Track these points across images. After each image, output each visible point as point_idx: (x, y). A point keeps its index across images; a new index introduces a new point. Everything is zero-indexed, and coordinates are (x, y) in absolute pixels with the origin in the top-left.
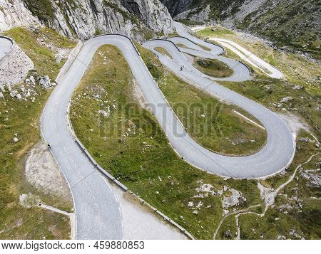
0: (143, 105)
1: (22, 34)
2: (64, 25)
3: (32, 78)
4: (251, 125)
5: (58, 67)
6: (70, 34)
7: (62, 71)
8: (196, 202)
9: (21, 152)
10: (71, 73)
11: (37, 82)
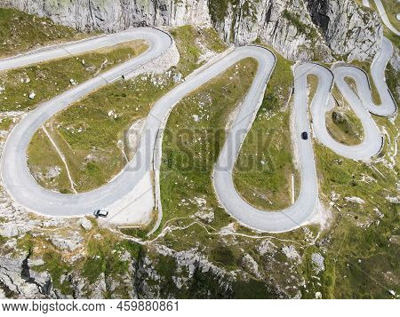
0: (227, 128)
1: (188, 32)
2: (227, 29)
3: (170, 72)
4: (288, 194)
5: (195, 67)
6: (228, 38)
7: (196, 71)
8: (187, 201)
9: (134, 118)
10: (201, 76)
11: (172, 76)
